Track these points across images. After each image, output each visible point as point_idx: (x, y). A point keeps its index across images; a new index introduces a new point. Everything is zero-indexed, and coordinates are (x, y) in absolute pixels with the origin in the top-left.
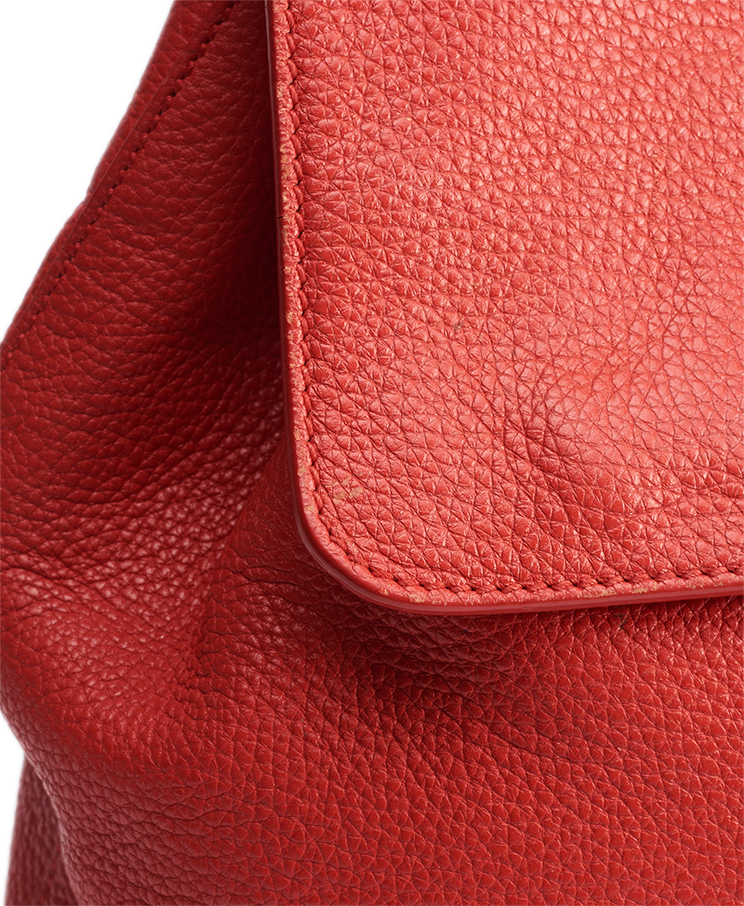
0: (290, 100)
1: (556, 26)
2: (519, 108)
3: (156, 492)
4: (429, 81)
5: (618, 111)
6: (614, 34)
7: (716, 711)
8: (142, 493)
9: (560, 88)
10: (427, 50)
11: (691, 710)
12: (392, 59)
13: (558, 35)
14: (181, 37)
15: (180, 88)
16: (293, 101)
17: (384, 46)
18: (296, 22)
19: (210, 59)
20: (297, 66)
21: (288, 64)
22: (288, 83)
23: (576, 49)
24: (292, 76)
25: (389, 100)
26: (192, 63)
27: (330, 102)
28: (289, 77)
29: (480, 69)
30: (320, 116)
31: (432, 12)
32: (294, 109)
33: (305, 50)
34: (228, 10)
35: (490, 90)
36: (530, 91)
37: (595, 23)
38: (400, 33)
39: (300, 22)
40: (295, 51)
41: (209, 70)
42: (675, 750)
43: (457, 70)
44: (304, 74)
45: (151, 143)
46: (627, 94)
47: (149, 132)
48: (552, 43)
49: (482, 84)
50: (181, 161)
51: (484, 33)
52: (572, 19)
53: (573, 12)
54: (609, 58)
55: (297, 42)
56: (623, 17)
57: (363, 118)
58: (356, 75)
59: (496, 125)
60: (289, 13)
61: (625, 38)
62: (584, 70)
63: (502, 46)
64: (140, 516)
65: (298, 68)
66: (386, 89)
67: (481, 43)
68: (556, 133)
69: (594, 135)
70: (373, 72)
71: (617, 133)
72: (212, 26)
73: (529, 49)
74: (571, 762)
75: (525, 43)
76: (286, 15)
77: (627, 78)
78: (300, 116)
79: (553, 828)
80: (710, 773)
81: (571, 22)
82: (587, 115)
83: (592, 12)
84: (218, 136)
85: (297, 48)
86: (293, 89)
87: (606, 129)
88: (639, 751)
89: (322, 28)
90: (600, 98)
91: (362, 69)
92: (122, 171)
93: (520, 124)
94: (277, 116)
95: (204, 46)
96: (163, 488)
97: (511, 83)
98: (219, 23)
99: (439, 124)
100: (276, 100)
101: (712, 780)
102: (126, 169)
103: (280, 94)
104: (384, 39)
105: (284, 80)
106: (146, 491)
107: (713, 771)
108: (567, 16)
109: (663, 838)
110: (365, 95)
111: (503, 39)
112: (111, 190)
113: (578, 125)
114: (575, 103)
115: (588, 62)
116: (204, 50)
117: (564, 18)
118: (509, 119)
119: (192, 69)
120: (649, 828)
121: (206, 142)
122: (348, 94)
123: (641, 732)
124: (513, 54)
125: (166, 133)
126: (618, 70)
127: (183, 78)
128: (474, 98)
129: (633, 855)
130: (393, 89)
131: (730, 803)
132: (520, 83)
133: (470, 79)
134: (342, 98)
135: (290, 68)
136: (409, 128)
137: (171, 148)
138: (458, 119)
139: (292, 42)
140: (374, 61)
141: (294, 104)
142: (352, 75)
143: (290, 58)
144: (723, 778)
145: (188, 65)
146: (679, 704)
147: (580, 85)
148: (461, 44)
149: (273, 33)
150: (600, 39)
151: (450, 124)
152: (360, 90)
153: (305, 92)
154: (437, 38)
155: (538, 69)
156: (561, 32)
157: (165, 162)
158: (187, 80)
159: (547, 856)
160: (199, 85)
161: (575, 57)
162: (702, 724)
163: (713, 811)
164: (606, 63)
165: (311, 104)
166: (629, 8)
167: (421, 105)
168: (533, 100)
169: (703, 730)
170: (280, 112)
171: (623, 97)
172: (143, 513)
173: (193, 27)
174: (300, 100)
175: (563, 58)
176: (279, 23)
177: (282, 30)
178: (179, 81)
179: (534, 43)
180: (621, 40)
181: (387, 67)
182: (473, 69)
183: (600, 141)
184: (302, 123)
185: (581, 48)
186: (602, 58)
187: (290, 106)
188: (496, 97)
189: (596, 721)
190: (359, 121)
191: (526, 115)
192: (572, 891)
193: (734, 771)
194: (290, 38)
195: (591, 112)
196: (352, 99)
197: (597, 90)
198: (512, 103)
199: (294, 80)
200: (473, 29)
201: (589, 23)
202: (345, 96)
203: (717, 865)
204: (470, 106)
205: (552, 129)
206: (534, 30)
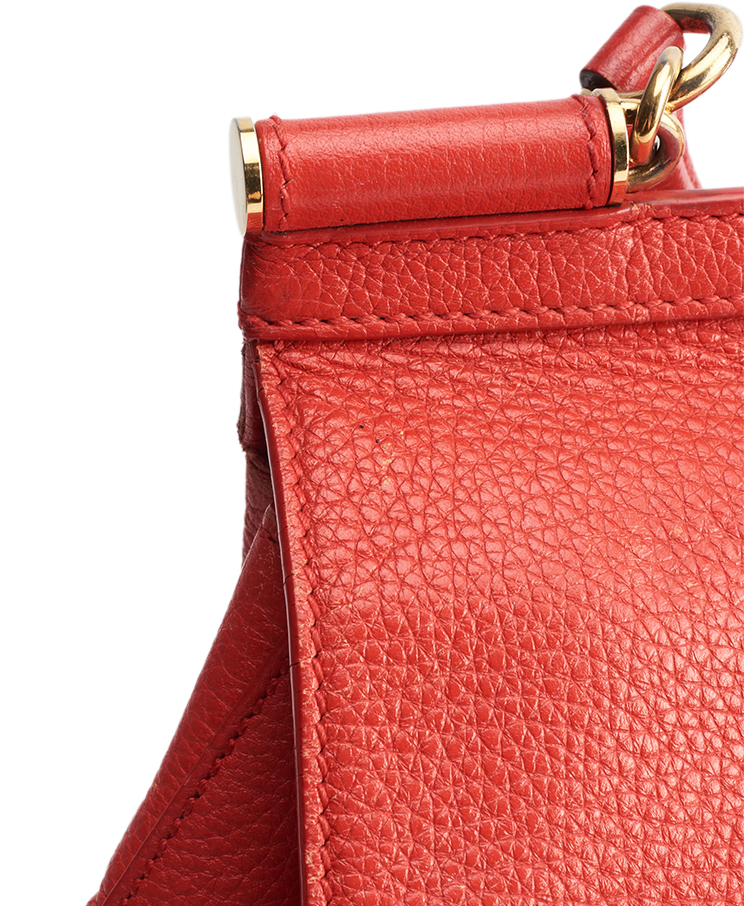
0: (321, 866)
1: (643, 755)
2: (596, 862)
4: (488, 838)
5: (716, 856)
6: (714, 758)
9: (646, 833)
10: (485, 799)
12: (444, 812)
13: (644, 768)
14: (206, 726)
15: (205, 790)
16: (325, 867)
17: (434, 796)
18: (329, 769)
19: (240, 757)
20: (330, 824)
21: (319, 822)
22: (319, 844)
23: (666, 783)
24: (324, 836)
25: (439, 863)
26: (219, 761)
27: (369, 869)
28: (320, 837)
29: (549, 819)
30: (357, 887)
31: (493, 750)
32: (326, 876)
33: (340, 805)
34: (261, 701)
35: (560, 845)
36: (610, 840)
37: (690, 748)
38: (454, 778)
39: (335, 769)
40: (329, 805)
41: (238, 770)
43: (521, 822)
44: (338, 834)
45: (170, 850)
46: (727, 832)
47: (169, 837)
48: (636, 779)
49: (552, 837)
50: (206, 874)
51: (556, 774)
52: (662, 747)
53: (664, 738)
54: (706, 792)
55: (331, 794)
56: (724, 738)
57: (408, 886)
58: (400, 835)
59: (567, 887)
60: (322, 759)
61: (726, 763)
62: (676, 808)
63: (578, 787)
65: (331, 826)
66: (435, 850)
67: (551, 786)
68: (640, 890)
69: (685, 888)
70: (420, 829)
71: (713, 883)
72: (242, 719)
73: (609, 789)
75: (605, 782)
76: (318, 761)
77: (728, 812)
78: (333, 887)
81: (660, 751)
82: (678, 864)
83: (686, 736)
84: (249, 846)
85: (330, 802)
86: (325, 853)
87: (700, 878)
89: (360, 776)
90: (695, 841)
91: (407, 826)
92: (139, 880)
93: (597, 883)
94: (307, 887)
95: (232, 742)
97: (587, 834)
98: (250, 716)
99: (499, 891)
100: (305, 866)
102: (143, 878)
103: (309, 860)
104: (435, 788)
105: (315, 841)
108: (656, 743)
110: (410, 859)
111: (578, 779)
112: (126, 900)
113: (667, 877)
114: (663, 850)
115: (681, 797)
116: (233, 747)
117: (652, 746)
118: (585, 878)
119: (219, 768)
121: (234, 853)
122: (390, 859)
124: (591, 797)
125: (188, 841)
126: (717, 803)
127: (208, 778)
128: (541, 856)
130: (444, 849)
132: (598, 833)
133: (536, 833)
134: (383, 863)
135: (322, 826)
136: (463, 897)
137: (195, 859)
138: (521, 883)
139: (324, 793)
140: (422, 816)
141: (327, 871)
142: (395, 835)
143: (322, 814)
145: (214, 763)
147: (670, 828)
148: (527, 787)
149: (303, 785)
150: (695, 766)
151: (512, 889)
152: (405, 852)
153: (339, 857)
154: (499, 782)
155: (620, 812)
156: (647, 764)
157: (187, 874)
158: (213, 781)
160: (226, 789)
161: (664, 793)
164: (703, 797)
165: (345, 871)
166: (732, 726)
167: (477, 868)
168: (612, 850)
170: (309, 883)
171: (722, 838)
173: (220, 716)
174: (333, 866)
175: (650, 796)
176: (309, 772)
177: (313, 778)
178: (204, 781)
179: (616, 780)
180: (721, 765)
181: (438, 822)
182: (541, 819)
183: (692, 894)
184: (335, 895)
185: (673, 781)
186: (698, 792)
187: (321, 872)
188: (568, 852)
190: (403, 890)
191: (605, 870)
194: (322, 789)
195: (682, 860)
196: (395, 863)
197: (691, 832)
198: (587, 858)
199: (326, 841)
200: (542, 770)
201: (682, 749)
202: (386, 860)
204: (536, 865)
205: (636, 885)
206: (615, 766)
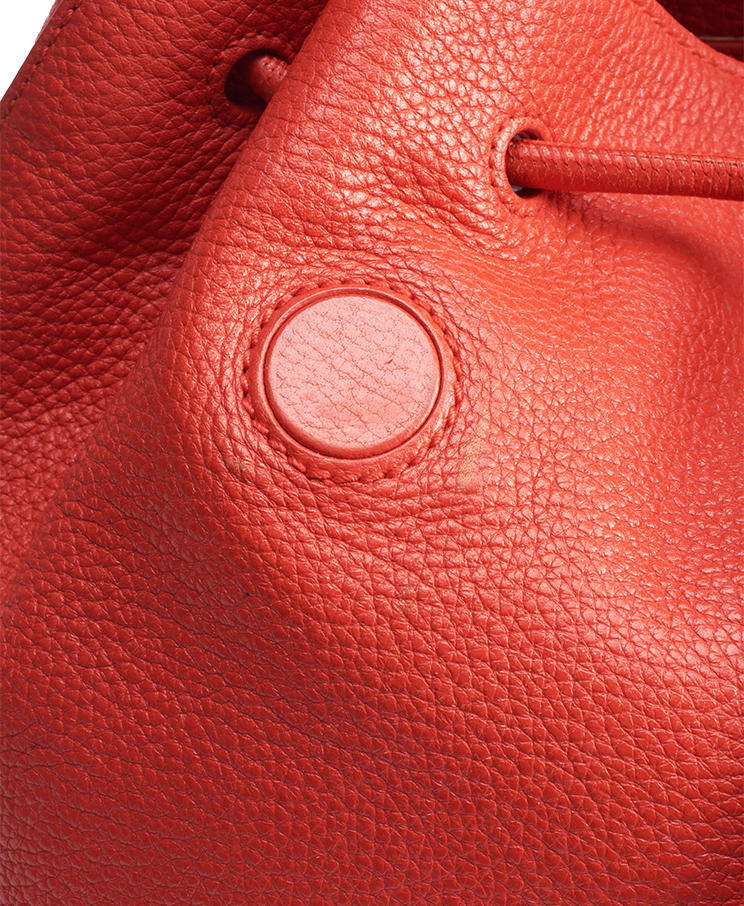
3: (41, 413)
7: (492, 716)
8: (26, 414)
11: (466, 710)
42: (444, 750)
64: (22, 436)
74: (340, 747)
79: (319, 813)
80: (482, 780)
88: (409, 747)
96: (49, 409)
101: (482, 787)
106: (30, 411)
107: (484, 779)
109: (430, 840)
120: (416, 828)
123: (411, 726)
129: (399, 853)
131: (501, 814)
144: (493, 786)
146: (452, 703)
159: (313, 841)
162: (475, 727)
163: (483, 820)
169: (477, 734)
172: (25, 434)
189: (366, 708)
192: (336, 881)
193: (506, 781)
203: (487, 878)
